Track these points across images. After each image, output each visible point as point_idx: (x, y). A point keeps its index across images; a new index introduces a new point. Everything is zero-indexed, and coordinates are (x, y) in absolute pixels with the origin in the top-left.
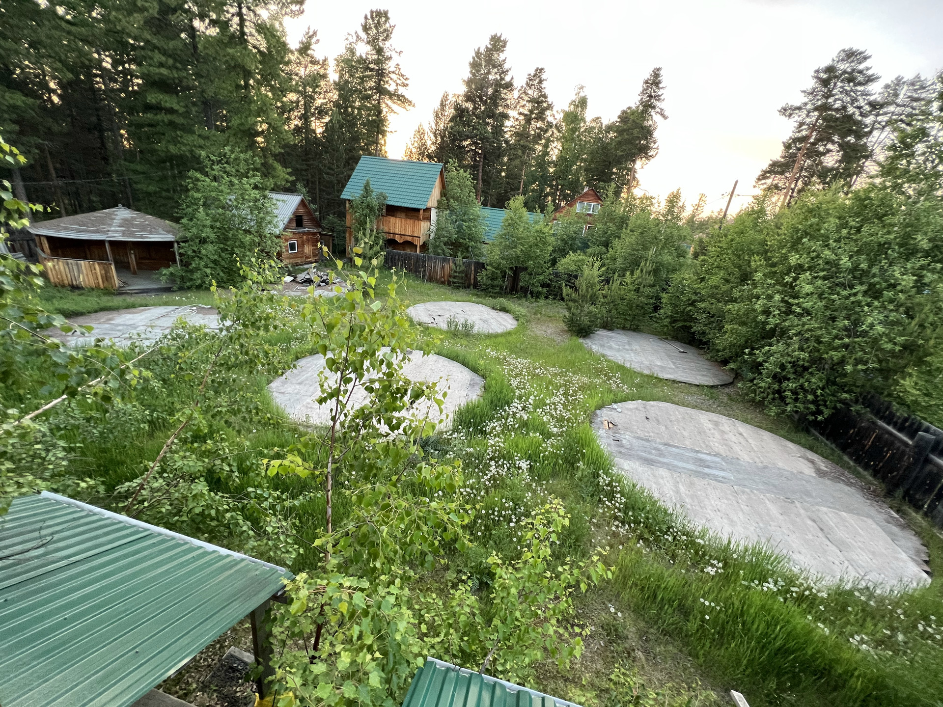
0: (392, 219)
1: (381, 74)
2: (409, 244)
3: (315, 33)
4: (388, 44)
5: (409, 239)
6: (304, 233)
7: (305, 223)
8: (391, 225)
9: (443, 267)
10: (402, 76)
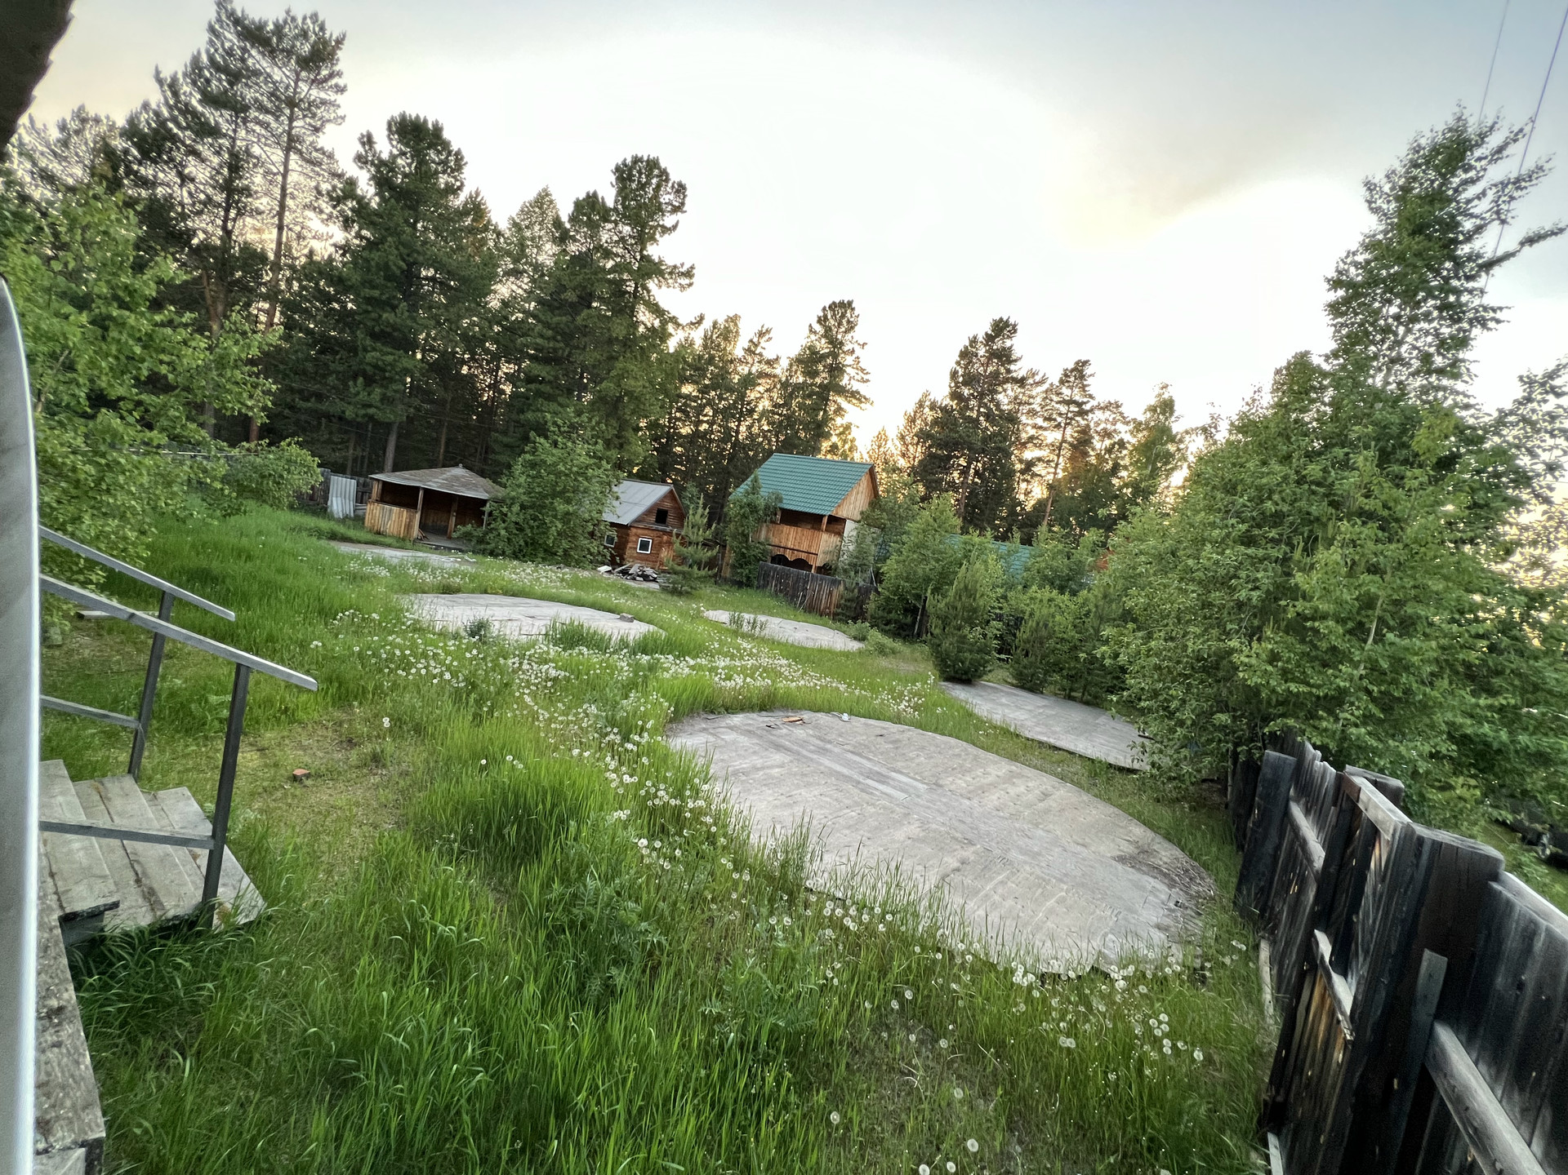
0: (786, 528)
1: (836, 370)
2: (801, 564)
3: (768, 331)
4: (848, 337)
5: (803, 556)
6: (665, 532)
7: (670, 519)
8: (784, 536)
9: (831, 593)
10: (862, 370)
